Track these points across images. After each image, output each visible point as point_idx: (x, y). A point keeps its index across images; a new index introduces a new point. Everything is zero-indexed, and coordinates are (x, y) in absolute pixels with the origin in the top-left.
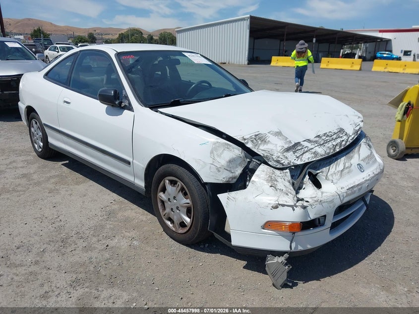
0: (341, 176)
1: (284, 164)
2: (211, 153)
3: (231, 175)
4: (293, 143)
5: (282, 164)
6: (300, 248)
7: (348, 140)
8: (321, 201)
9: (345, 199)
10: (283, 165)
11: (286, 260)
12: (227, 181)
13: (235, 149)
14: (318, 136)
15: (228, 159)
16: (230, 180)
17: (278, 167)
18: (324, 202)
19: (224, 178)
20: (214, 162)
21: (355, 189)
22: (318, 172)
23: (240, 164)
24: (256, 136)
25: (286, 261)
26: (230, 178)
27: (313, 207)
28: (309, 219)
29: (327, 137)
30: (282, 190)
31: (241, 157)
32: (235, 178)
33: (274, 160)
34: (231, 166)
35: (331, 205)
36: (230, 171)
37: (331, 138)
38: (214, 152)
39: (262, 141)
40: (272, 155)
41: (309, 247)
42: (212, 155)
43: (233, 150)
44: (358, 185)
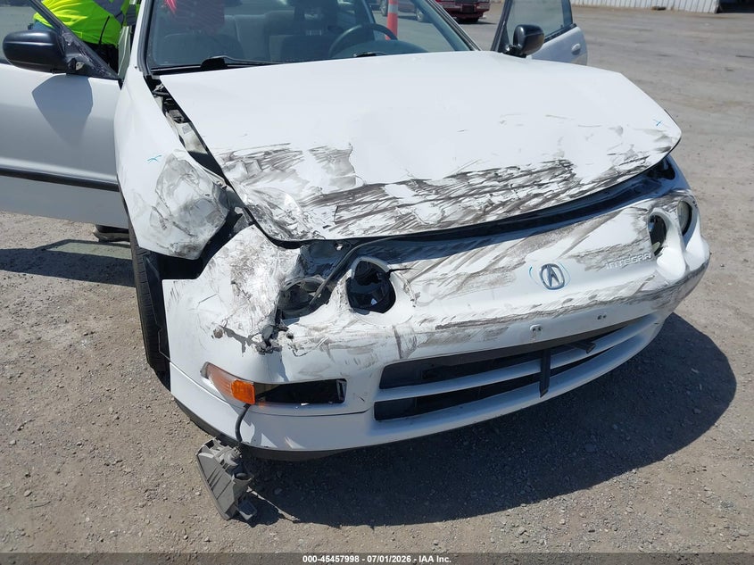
0: (458, 290)
1: (295, 233)
2: (158, 184)
3: (187, 240)
4: (359, 184)
5: (289, 232)
6: (266, 443)
7: (558, 194)
8: (326, 343)
9: (418, 350)
10: (291, 236)
11: (235, 461)
12: (180, 254)
13: (201, 180)
14: (463, 176)
15: (182, 201)
16: (185, 251)
17: (279, 238)
18: (339, 347)
19: (172, 245)
20: (158, 204)
21: (470, 330)
22: (395, 266)
23: (210, 218)
24: (267, 153)
25: (234, 464)
26: (185, 247)
27: (300, 352)
28: (281, 380)
29: (489, 179)
30: (250, 297)
31: (210, 201)
32: (194, 248)
33: (272, 220)
34: (189, 218)
35: (363, 358)
36: (186, 231)
37: (502, 184)
38: (165, 181)
39: (277, 168)
40: (275, 207)
41: (293, 445)
42: (159, 187)
43: (196, 181)
44: (494, 321)
